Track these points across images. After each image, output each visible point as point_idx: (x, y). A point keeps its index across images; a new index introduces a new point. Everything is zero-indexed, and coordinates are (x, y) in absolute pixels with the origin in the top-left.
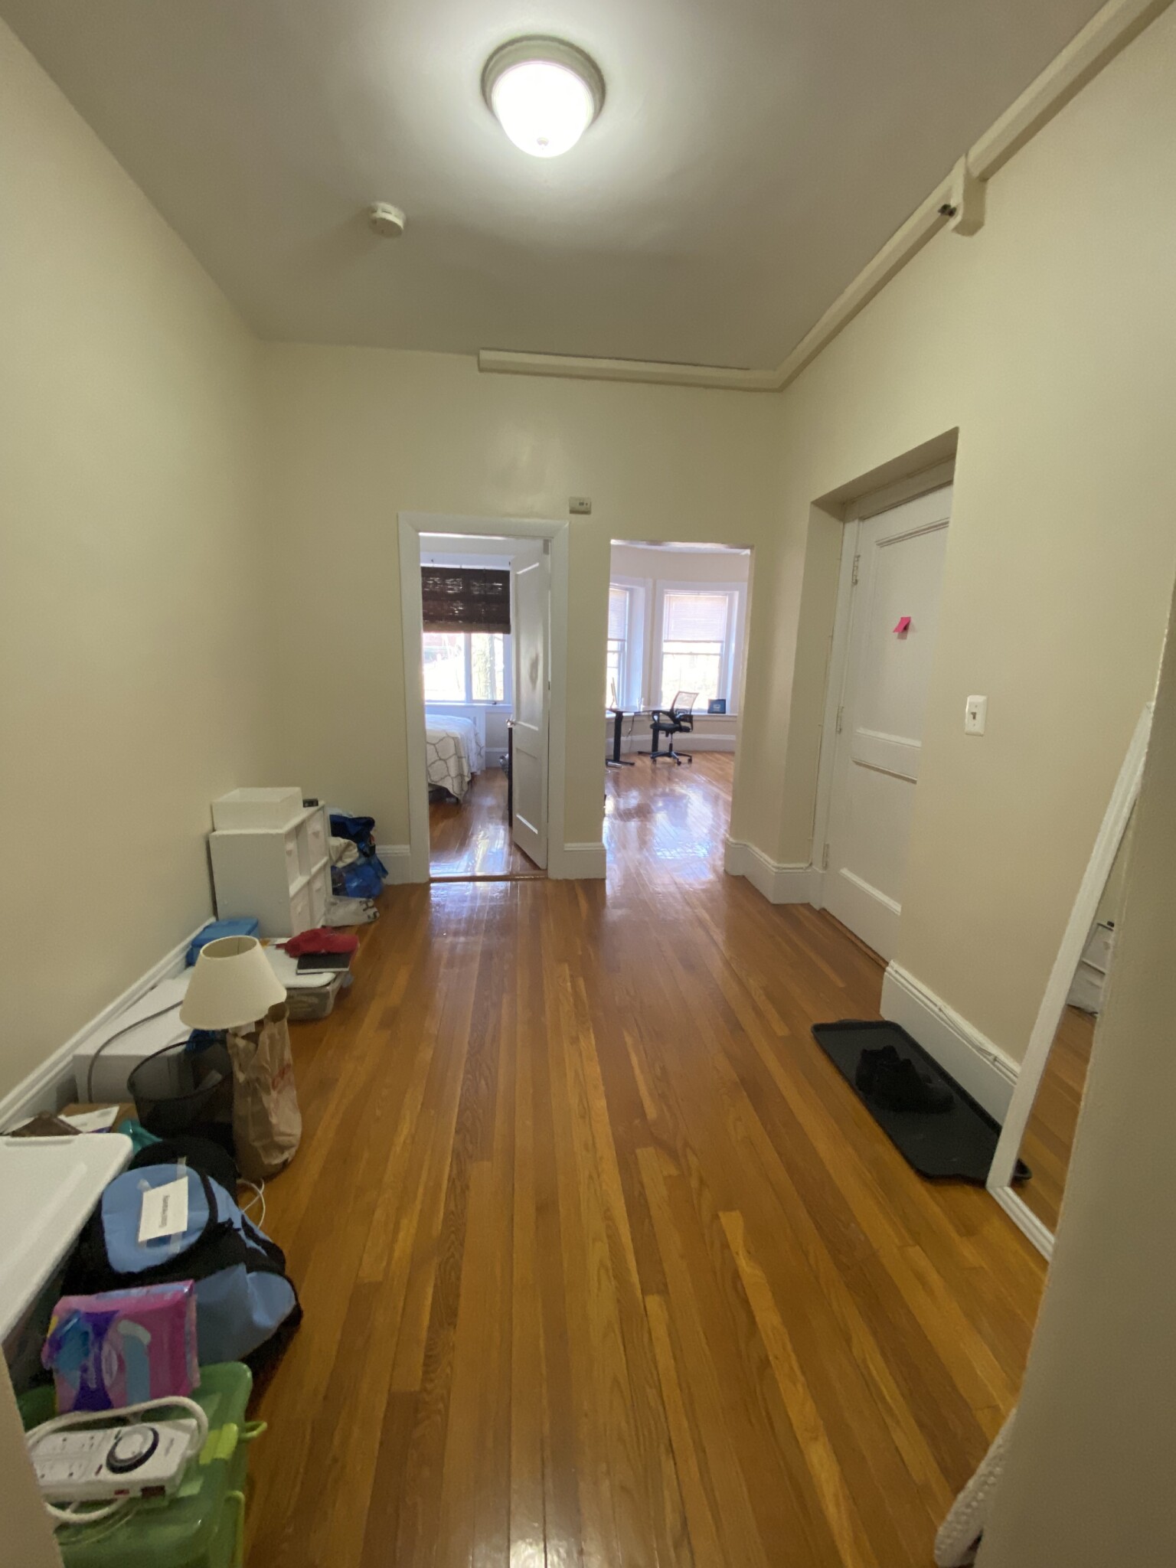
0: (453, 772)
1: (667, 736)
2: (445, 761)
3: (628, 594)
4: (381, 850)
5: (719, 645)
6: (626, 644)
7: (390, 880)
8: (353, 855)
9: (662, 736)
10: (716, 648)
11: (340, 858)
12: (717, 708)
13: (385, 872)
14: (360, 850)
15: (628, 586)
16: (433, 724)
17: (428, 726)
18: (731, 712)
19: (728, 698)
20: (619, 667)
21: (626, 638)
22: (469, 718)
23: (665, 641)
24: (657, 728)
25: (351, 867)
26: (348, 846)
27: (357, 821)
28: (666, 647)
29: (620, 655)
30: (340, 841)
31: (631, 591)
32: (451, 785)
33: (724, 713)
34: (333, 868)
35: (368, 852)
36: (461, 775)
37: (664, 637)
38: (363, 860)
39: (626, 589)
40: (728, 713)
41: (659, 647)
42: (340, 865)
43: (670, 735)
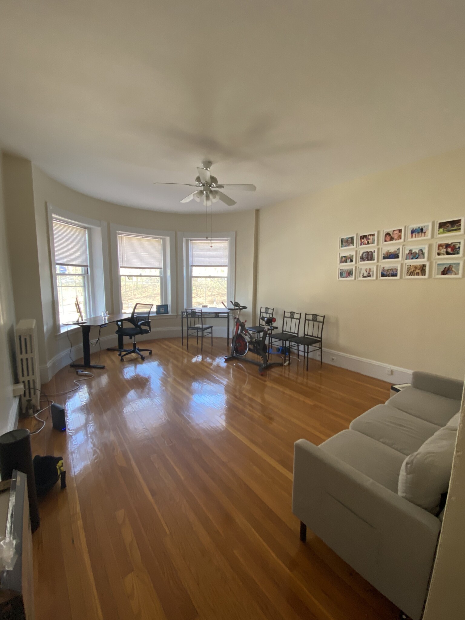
1: (131, 338)
3: (87, 232)
5: (159, 270)
6: (89, 268)
9: (126, 339)
10: (157, 272)
12: (163, 310)
15: (86, 225)
18: (172, 312)
19: (169, 303)
20: (84, 286)
21: (89, 265)
23: (121, 267)
24: (121, 332)
28: (122, 271)
29: (84, 277)
31: (90, 230)
33: (168, 313)
37: (120, 264)
39: (85, 228)
40: (170, 313)
41: (117, 271)
43: (133, 337)
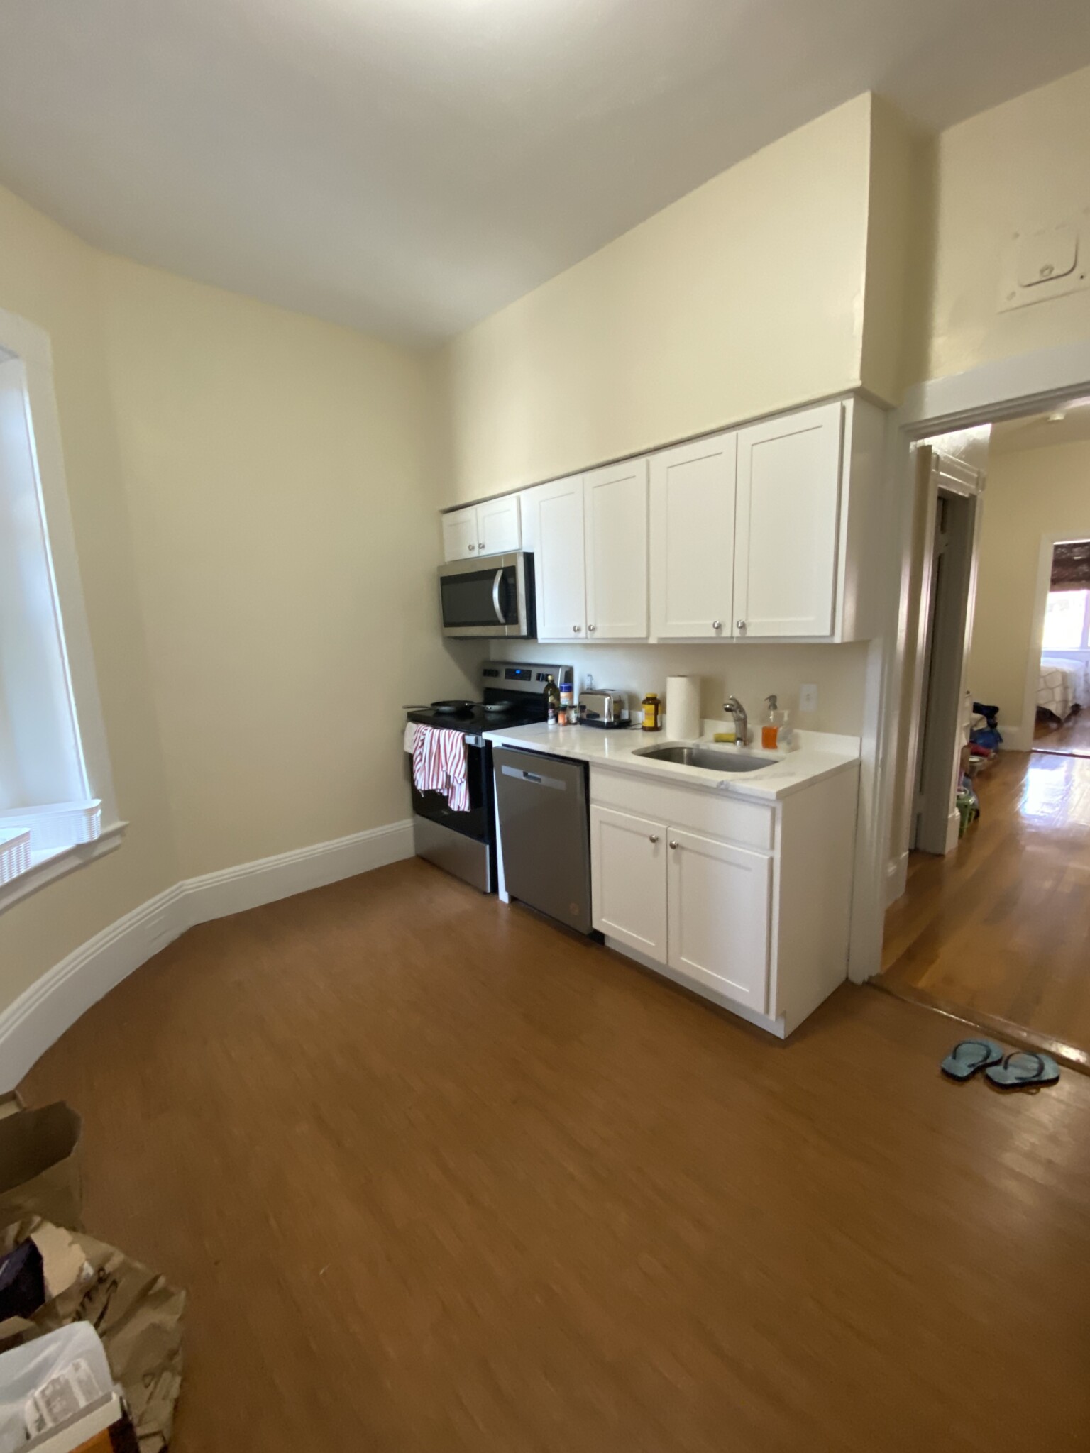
0: (1058, 697)
2: (1052, 689)
4: (1000, 728)
7: (1003, 746)
8: (983, 725)
11: (976, 725)
13: (1001, 740)
14: (988, 723)
16: (1046, 663)
17: (1042, 664)
22: (1081, 661)
25: (981, 731)
26: (981, 719)
27: (988, 708)
30: (978, 716)
32: (1055, 708)
34: (971, 730)
35: (993, 725)
36: (1065, 701)
38: (989, 729)
42: (975, 729)
